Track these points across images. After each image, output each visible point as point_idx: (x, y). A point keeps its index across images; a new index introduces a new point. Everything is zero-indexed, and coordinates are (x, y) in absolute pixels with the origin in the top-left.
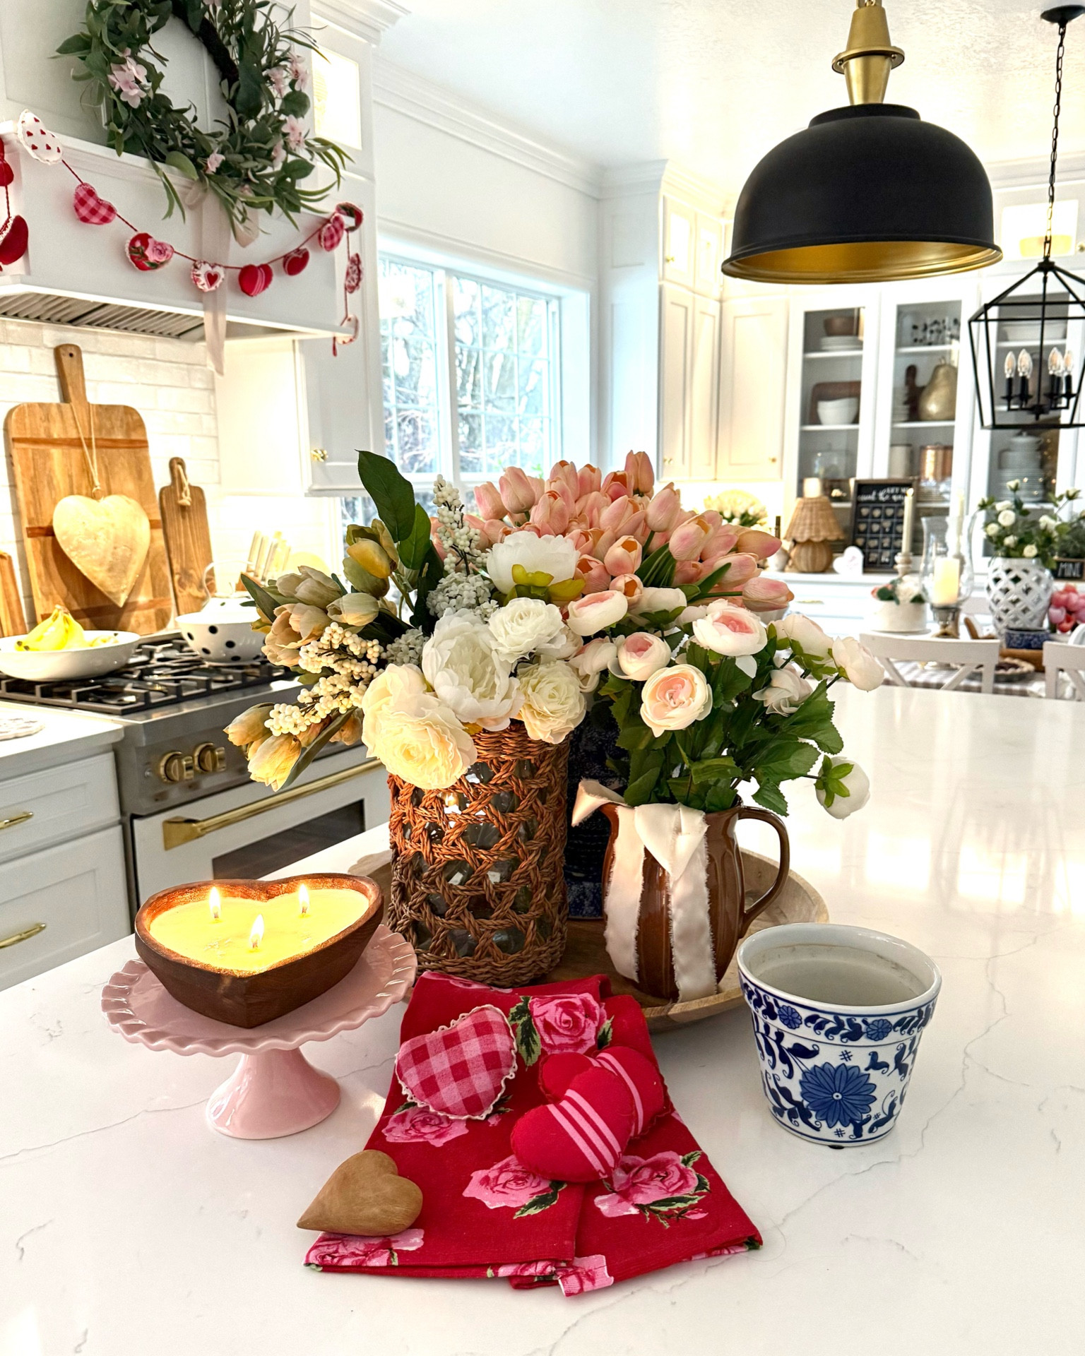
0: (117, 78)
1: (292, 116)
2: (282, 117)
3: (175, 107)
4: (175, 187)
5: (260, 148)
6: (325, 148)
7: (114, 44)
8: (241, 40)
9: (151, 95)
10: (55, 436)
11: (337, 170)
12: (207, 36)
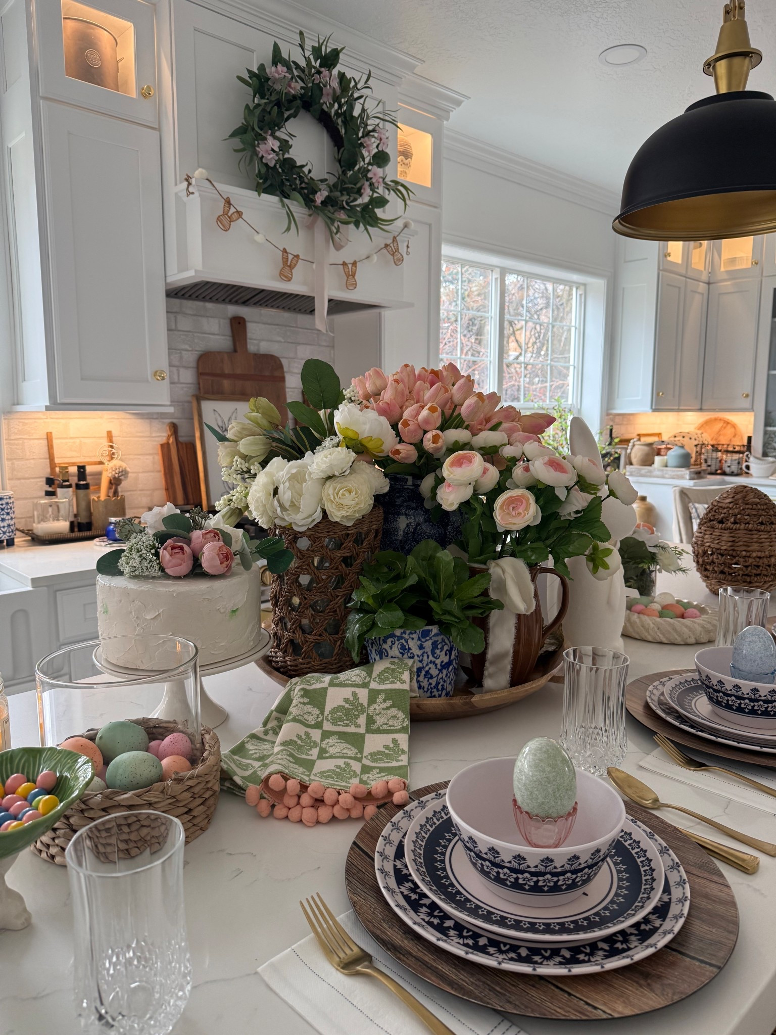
0: (262, 149)
1: (375, 167)
2: (370, 167)
3: (298, 164)
4: (295, 214)
5: (352, 188)
6: (396, 187)
7: (261, 130)
8: (345, 123)
9: (282, 158)
10: (226, 372)
11: (404, 200)
12: (325, 120)
